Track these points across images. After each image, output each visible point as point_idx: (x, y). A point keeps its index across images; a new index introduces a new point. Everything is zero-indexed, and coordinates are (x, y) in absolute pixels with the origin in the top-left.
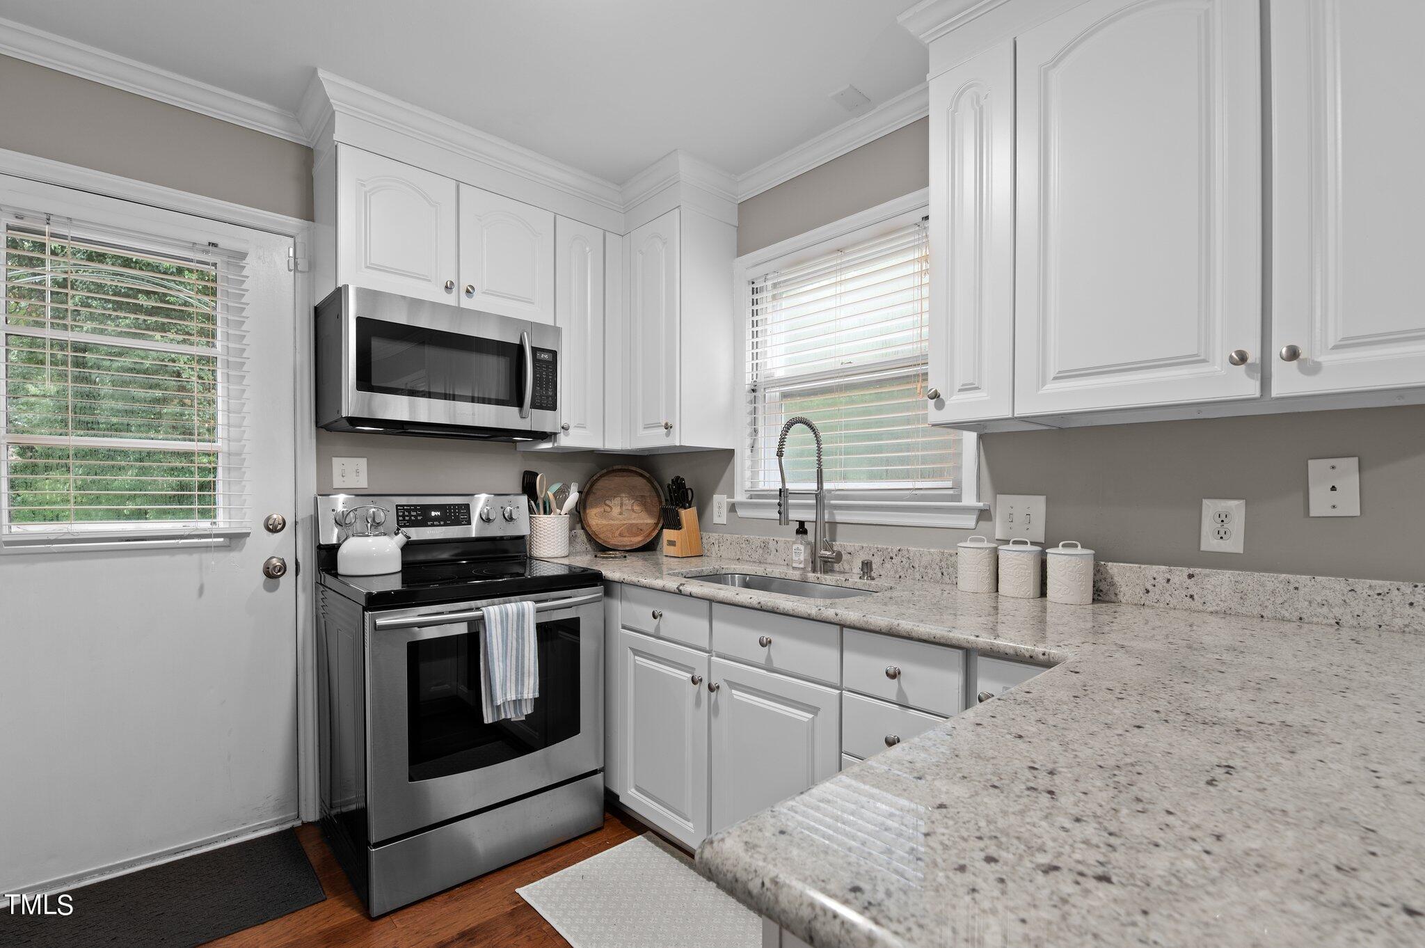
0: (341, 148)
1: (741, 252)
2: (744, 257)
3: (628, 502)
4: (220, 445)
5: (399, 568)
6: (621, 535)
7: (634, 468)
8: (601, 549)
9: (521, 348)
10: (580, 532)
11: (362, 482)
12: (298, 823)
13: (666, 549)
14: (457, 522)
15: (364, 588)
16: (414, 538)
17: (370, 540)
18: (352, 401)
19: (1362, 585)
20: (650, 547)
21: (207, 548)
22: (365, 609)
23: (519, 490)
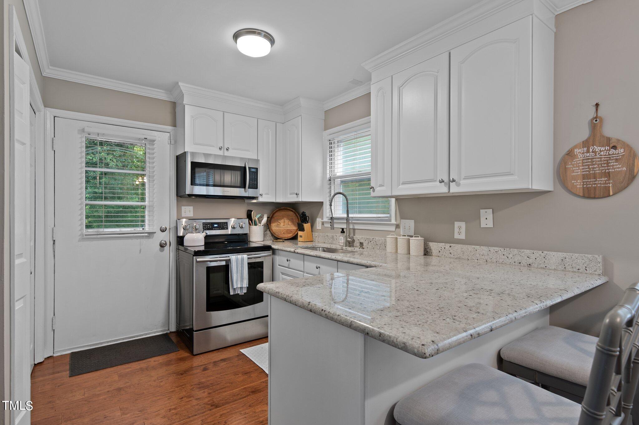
0: (186, 107)
1: (326, 128)
2: (326, 131)
3: (287, 221)
4: (146, 203)
5: (204, 244)
6: (284, 233)
7: (289, 208)
8: (276, 238)
9: (245, 168)
10: (268, 232)
11: (191, 215)
12: (168, 332)
13: (299, 239)
14: (223, 229)
15: (193, 249)
16: (208, 234)
17: (194, 234)
18: (189, 188)
19: (492, 249)
20: (295, 238)
21: (143, 237)
22: (194, 256)
23: (246, 217)
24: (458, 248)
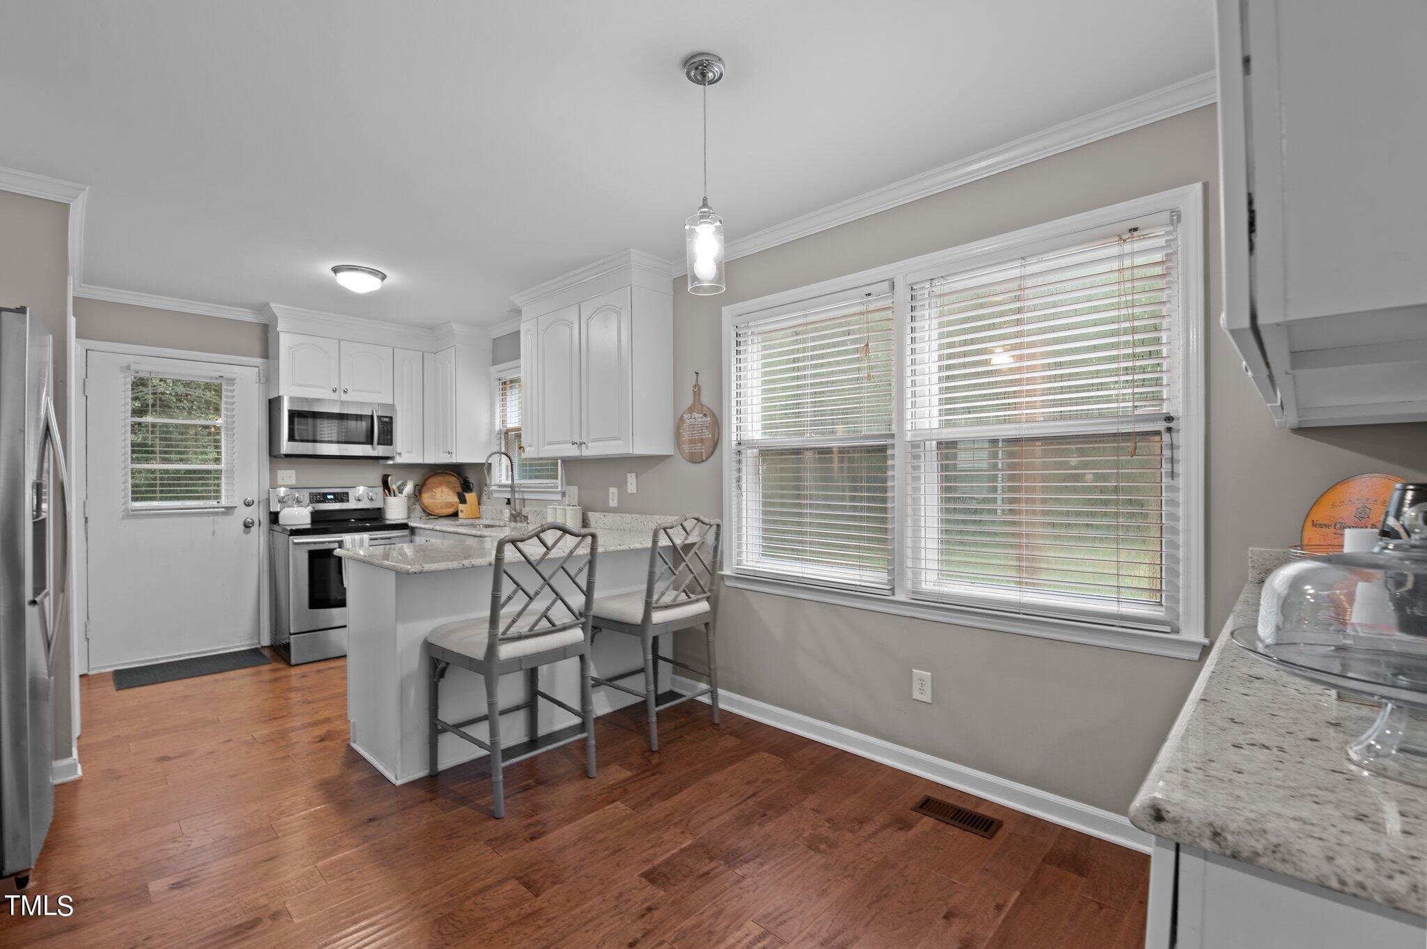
0: (281, 334)
1: (495, 363)
2: (496, 366)
3: (445, 489)
4: (222, 466)
5: (310, 522)
6: (441, 508)
7: (449, 472)
8: (429, 514)
9: (372, 417)
10: (417, 507)
11: (293, 482)
12: (259, 646)
13: (460, 515)
14: (342, 501)
15: (289, 528)
16: (316, 509)
17: (295, 509)
18: (286, 446)
19: (634, 516)
20: (455, 515)
21: (217, 513)
22: (290, 535)
23: (381, 484)
24: (610, 516)
